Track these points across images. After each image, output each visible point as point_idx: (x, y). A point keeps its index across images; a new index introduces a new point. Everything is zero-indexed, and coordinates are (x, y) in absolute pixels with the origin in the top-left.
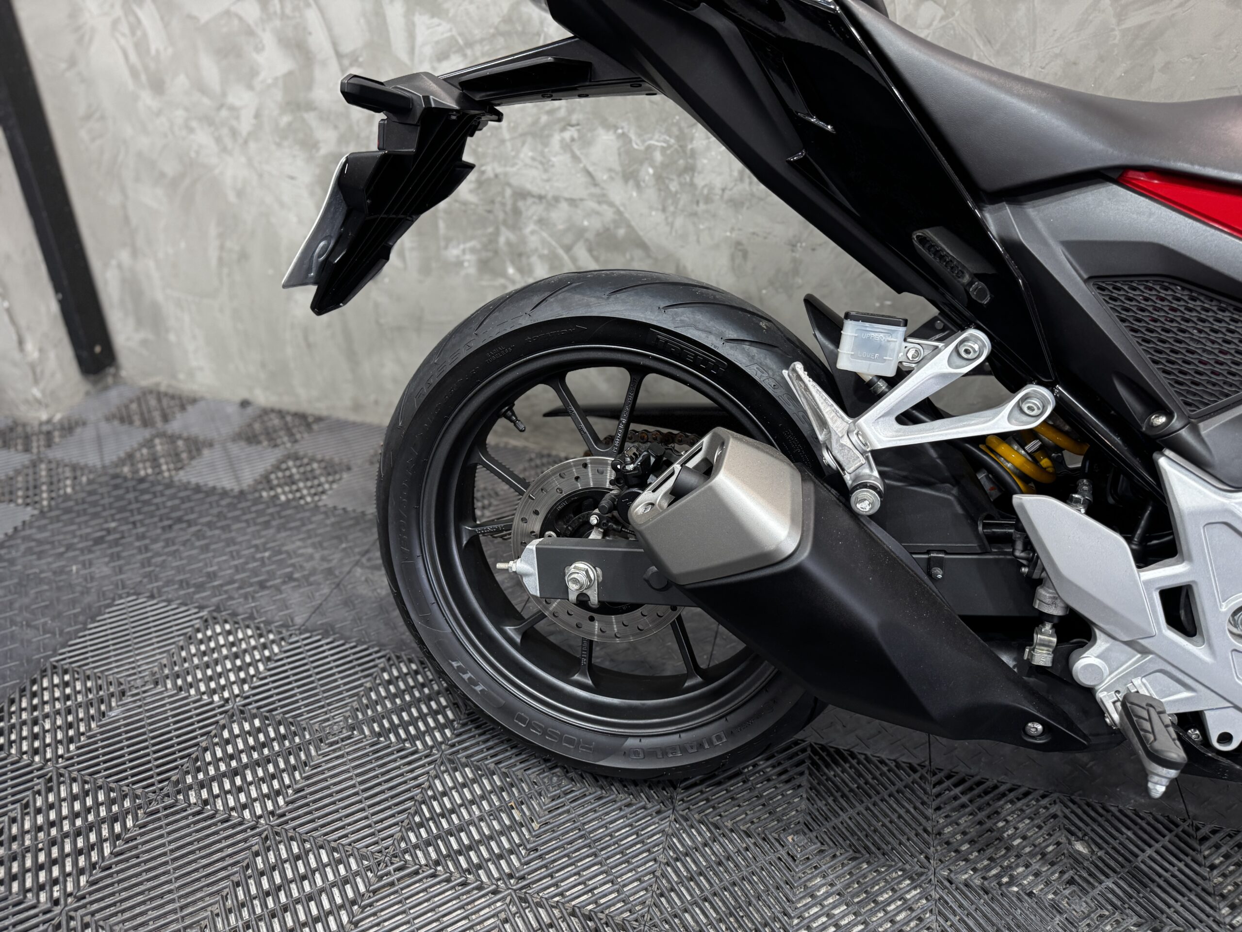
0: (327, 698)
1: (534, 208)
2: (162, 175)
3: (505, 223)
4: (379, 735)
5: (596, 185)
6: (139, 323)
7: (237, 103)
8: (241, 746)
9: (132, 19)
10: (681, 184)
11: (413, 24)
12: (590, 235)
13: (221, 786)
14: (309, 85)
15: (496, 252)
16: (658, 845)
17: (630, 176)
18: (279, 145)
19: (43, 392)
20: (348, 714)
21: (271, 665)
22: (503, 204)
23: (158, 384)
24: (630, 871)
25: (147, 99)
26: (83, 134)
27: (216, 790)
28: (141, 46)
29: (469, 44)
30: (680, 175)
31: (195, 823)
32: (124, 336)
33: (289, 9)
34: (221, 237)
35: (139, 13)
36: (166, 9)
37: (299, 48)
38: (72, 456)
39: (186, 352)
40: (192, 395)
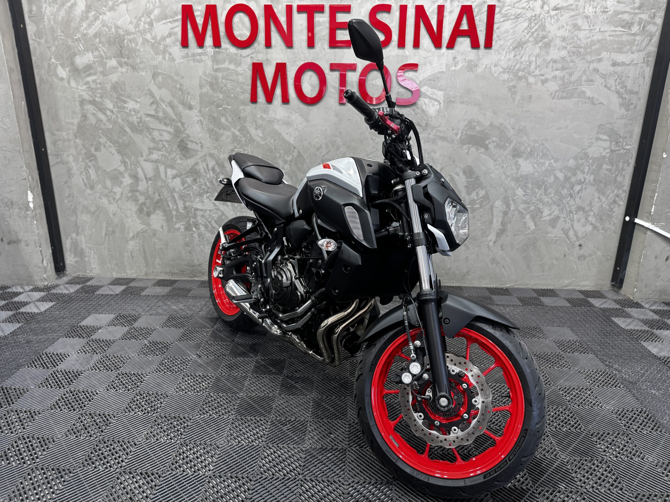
1: (200, 213)
2: (90, 211)
3: (192, 217)
5: (216, 206)
6: (75, 256)
7: (116, 191)
9: (87, 171)
11: (167, 171)
12: (215, 218)
14: (137, 186)
15: (190, 225)
18: (127, 201)
19: (47, 276)
22: (191, 212)
23: (79, 275)
25: (88, 191)
26: (66, 201)
28: (88, 178)
29: (181, 175)
32: (69, 260)
33: (133, 168)
34: (107, 227)
35: (89, 170)
36: (97, 168)
37: (135, 177)
38: (60, 291)
39: (91, 263)
40: (91, 277)
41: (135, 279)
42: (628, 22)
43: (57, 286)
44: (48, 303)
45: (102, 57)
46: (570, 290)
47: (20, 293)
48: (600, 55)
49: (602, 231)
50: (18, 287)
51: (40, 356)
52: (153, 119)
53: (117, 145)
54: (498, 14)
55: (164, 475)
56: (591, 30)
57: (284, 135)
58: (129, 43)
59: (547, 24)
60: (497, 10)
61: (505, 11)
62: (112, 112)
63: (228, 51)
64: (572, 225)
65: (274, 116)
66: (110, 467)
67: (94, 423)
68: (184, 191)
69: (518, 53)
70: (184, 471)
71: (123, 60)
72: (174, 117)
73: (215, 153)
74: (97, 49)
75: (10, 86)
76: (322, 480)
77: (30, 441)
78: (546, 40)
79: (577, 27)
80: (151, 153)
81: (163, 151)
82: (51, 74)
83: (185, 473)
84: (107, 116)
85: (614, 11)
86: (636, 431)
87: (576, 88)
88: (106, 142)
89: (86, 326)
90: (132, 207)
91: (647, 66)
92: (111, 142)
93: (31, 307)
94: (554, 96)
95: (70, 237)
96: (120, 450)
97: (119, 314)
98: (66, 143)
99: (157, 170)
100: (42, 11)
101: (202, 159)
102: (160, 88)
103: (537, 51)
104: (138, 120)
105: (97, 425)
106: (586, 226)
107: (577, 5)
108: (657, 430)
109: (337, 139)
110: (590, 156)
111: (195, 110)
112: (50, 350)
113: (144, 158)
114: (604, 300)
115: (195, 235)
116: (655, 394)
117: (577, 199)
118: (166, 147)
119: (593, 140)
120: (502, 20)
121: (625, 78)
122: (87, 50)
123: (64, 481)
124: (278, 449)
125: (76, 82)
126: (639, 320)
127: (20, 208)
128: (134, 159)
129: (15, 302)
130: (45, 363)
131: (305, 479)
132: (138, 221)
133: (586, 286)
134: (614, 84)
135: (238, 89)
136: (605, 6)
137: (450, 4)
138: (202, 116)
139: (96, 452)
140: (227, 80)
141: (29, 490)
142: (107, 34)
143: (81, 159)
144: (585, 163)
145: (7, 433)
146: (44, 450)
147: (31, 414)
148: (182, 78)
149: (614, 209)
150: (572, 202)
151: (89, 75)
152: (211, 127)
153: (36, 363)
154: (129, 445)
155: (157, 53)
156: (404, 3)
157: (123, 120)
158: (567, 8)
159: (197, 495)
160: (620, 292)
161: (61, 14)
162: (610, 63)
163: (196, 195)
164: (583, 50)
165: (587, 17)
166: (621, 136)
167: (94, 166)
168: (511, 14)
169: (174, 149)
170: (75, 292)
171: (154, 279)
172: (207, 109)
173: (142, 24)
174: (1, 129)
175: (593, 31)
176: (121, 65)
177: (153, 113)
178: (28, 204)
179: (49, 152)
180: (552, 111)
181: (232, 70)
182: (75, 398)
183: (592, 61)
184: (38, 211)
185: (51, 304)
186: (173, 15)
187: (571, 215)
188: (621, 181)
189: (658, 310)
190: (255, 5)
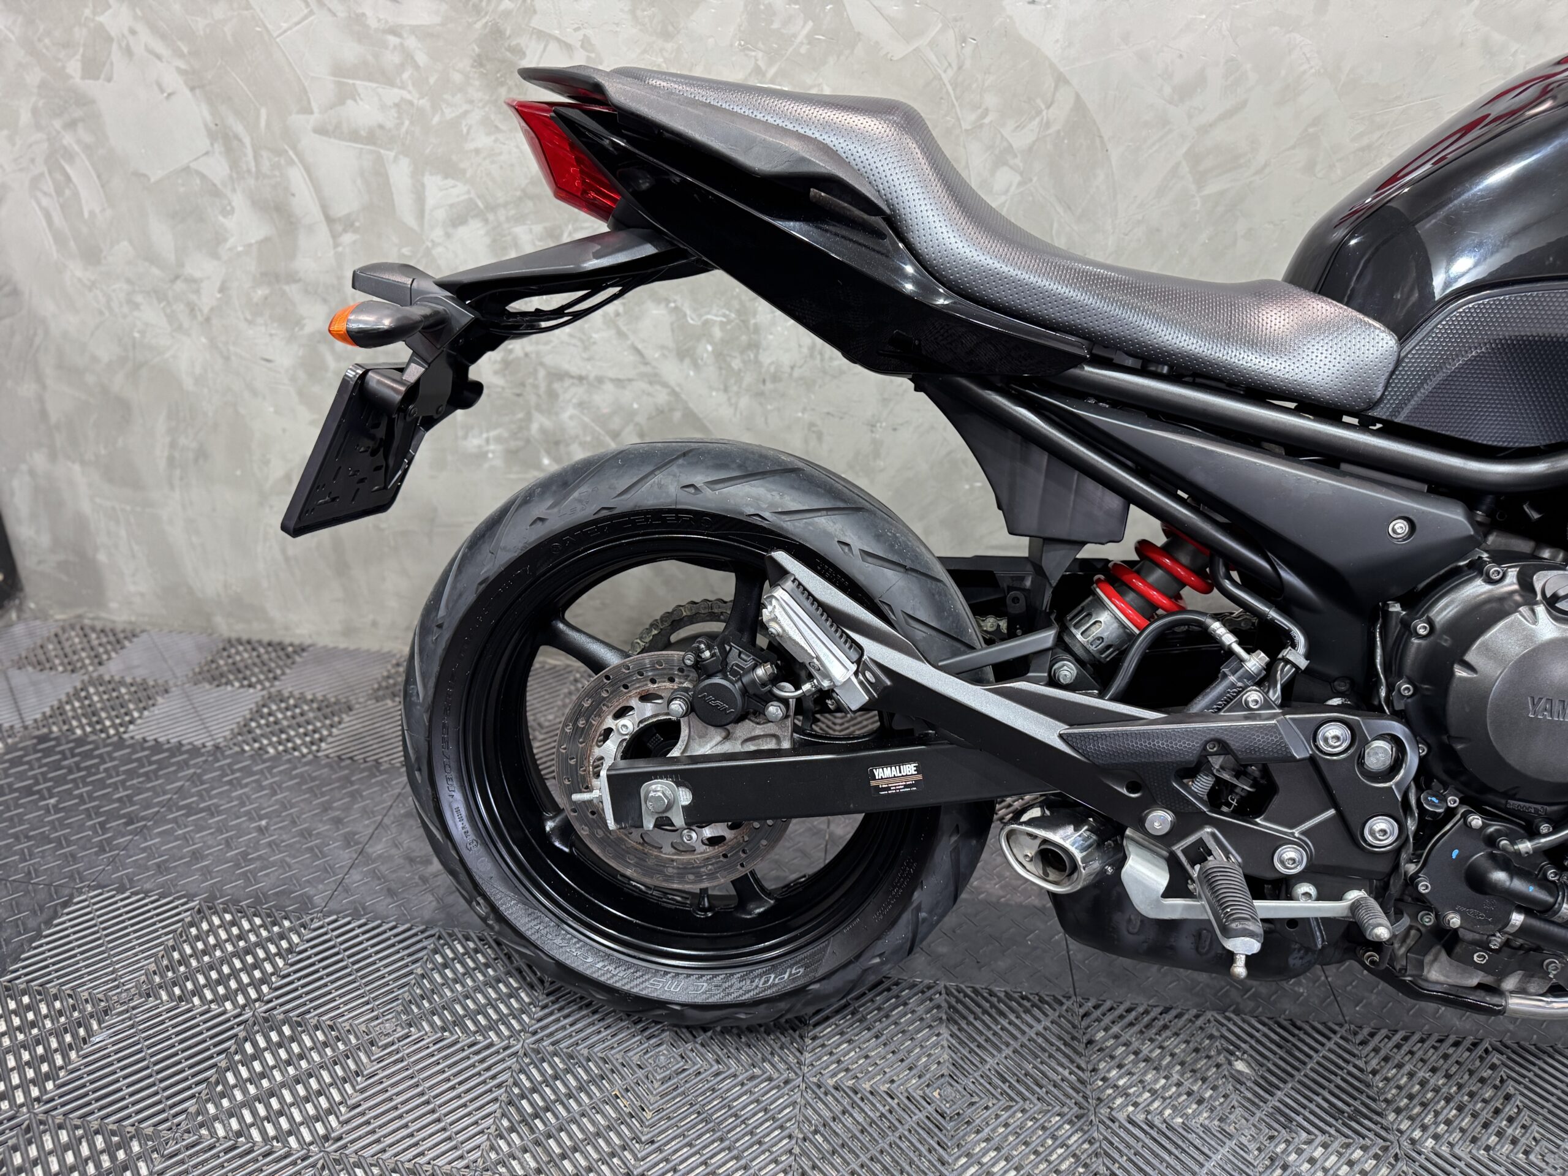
0: (371, 991)
1: (573, 390)
3: (538, 408)
4: (444, 1029)
5: (646, 364)
7: (198, 274)
8: (271, 1061)
9: (59, 176)
10: (744, 362)
11: (423, 185)
12: (641, 419)
13: (254, 1113)
14: (291, 253)
15: (528, 441)
16: (790, 1120)
17: (685, 353)
18: (250, 323)
20: (400, 1008)
21: (292, 959)
22: (535, 387)
23: (80, 617)
24: (763, 1152)
25: (76, 270)
27: (249, 1119)
28: (71, 208)
29: (492, 208)
30: (742, 352)
31: (229, 1161)
32: (36, 559)
33: (266, 166)
34: (174, 432)
35: (69, 169)
36: (105, 166)
37: (279, 211)
39: (121, 574)
40: (129, 628)
41: (302, 649)
57: (1016, 7)
80: (344, 95)
81: (403, 87)
88: (133, 32)
90: (273, 350)
92: (154, 29)
99: (378, 182)
109: (1297, 38)
113: (317, 116)
118: (417, 67)
128: (268, 125)
132: (305, 413)
143: (25, 116)
167: (88, 148)
169: (457, 78)
170: (44, 722)
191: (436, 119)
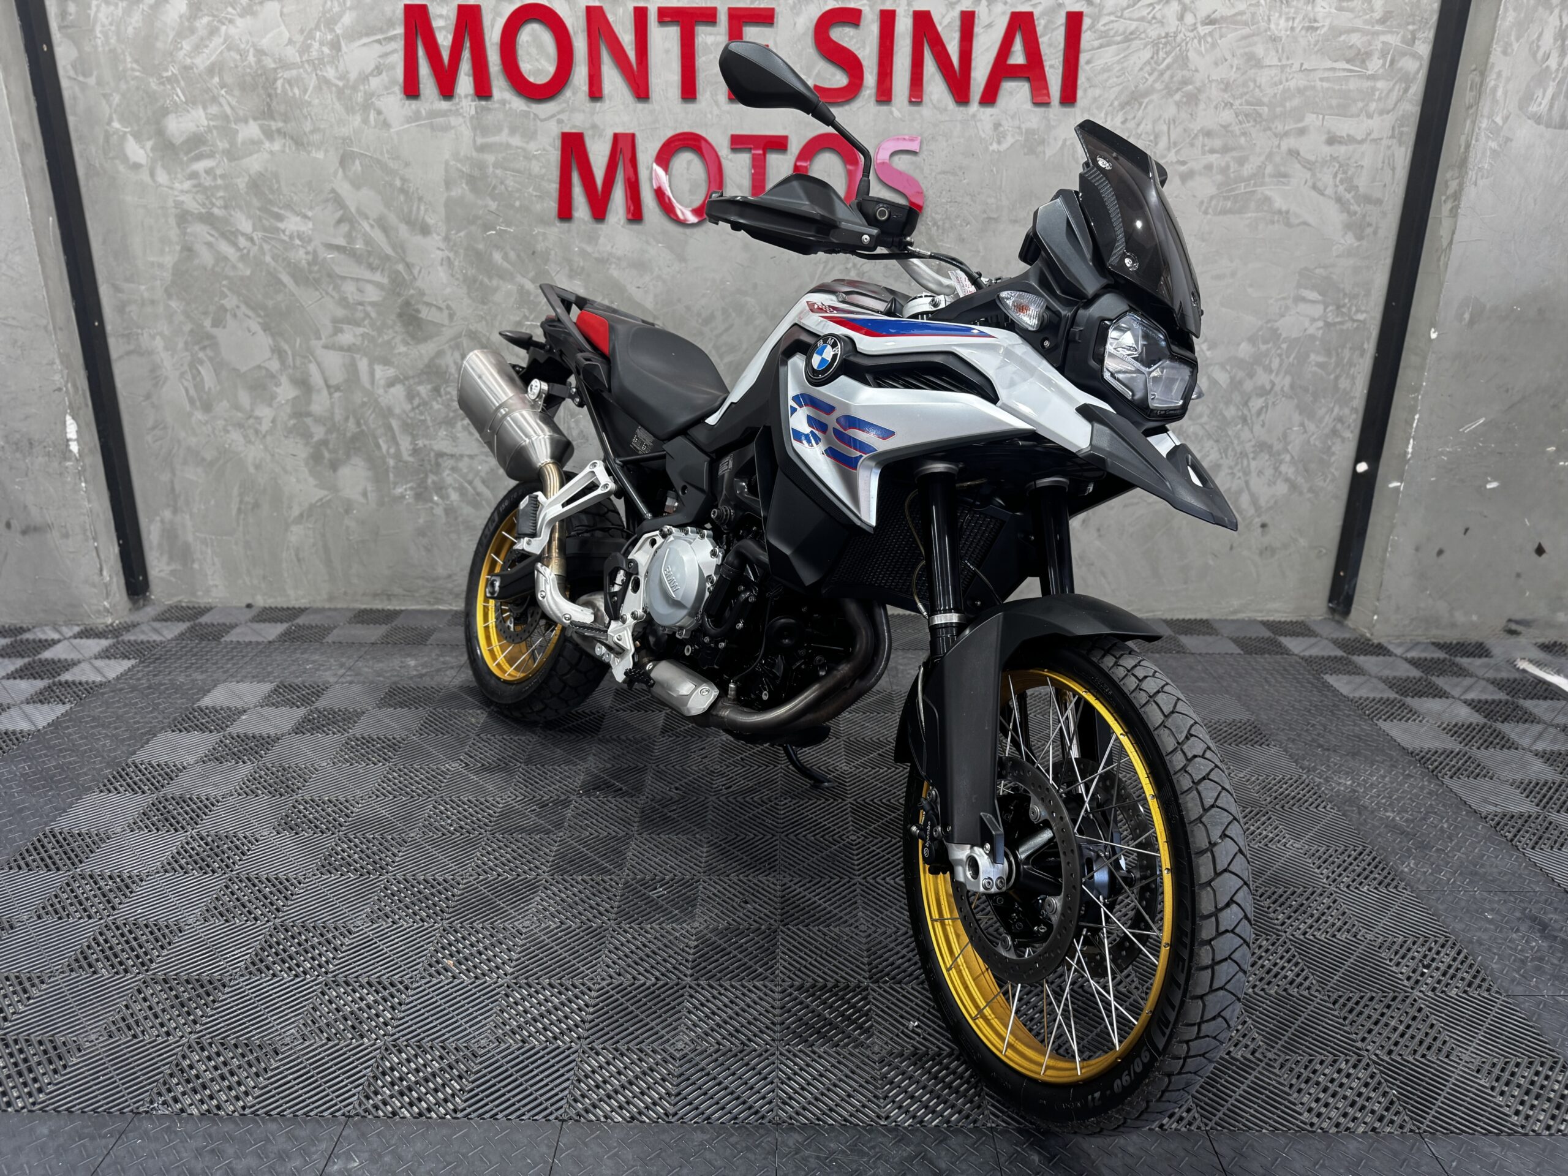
2: (203, 459)
3: (431, 471)
6: (171, 558)
7: (261, 415)
9: (194, 371)
11: (374, 370)
12: (483, 474)
14: (309, 402)
15: (426, 488)
18: (286, 437)
19: (110, 603)
22: (430, 461)
23: (180, 601)
25: (199, 415)
26: (149, 438)
28: (199, 386)
29: (407, 378)
32: (157, 570)
33: (298, 363)
34: (241, 495)
35: (200, 368)
36: (219, 366)
37: (303, 384)
38: (142, 637)
39: (206, 575)
40: (209, 606)
41: (306, 609)
42: (1359, 50)
43: (135, 625)
44: (120, 660)
45: (226, 117)
46: (1243, 621)
47: (54, 642)
48: (1301, 120)
49: (1309, 495)
50: (46, 629)
51: (123, 770)
52: (342, 256)
53: (262, 313)
54: (1089, 32)
55: (414, 986)
56: (1283, 67)
57: (632, 289)
58: (287, 86)
59: (1191, 54)
60: (1086, 22)
61: (1104, 25)
62: (251, 240)
63: (508, 106)
64: (1247, 483)
65: (609, 248)
66: (305, 973)
67: (258, 895)
68: (412, 415)
69: (1130, 117)
70: (454, 977)
71: (274, 125)
72: (389, 251)
73: (480, 329)
74: (214, 99)
75: (23, 184)
76: (732, 986)
77: (130, 932)
78: (1190, 87)
79: (1253, 61)
80: (337, 331)
81: (365, 327)
82: (111, 155)
83: (457, 982)
84: (239, 249)
85: (1332, 28)
86: (1348, 887)
87: (1254, 192)
88: (238, 307)
89: (213, 707)
90: (296, 451)
91: (1400, 145)
92: (248, 306)
93: (83, 670)
94: (1207, 208)
95: (158, 518)
96: (320, 943)
97: (281, 682)
98: (149, 309)
99: (352, 369)
100: (89, 16)
101: (452, 343)
102: (357, 185)
103: (1171, 111)
104: (310, 257)
105: (266, 899)
106: (1275, 483)
107: (1253, 14)
108: (1389, 884)
109: (748, 299)
110: (1284, 335)
111: (435, 235)
112: (141, 756)
113: (324, 341)
114: (1313, 640)
115: (439, 511)
116: (1393, 819)
117: (1257, 428)
118: (371, 318)
119: (1289, 302)
120: (1096, 43)
121: (1353, 170)
122: (192, 101)
123: (214, 1001)
124: (642, 932)
125: (169, 173)
126: (1380, 678)
127: (48, 454)
128: (300, 345)
129: (46, 660)
130: (135, 784)
131: (698, 985)
132: (312, 481)
133: (1277, 611)
134: (1331, 183)
135: (530, 190)
136: (1311, 15)
137: (986, 10)
138: (451, 250)
139: (271, 947)
140: (506, 169)
141: (146, 1018)
142: (236, 67)
143: (181, 345)
144: (1273, 351)
145: (80, 918)
146: (162, 947)
147: (122, 881)
148: (407, 164)
149: (1333, 449)
150: (1246, 434)
151: (199, 158)
152: (471, 272)
153: (117, 785)
154: (337, 933)
155: (350, 110)
156: (888, 6)
157: (275, 258)
158: (1233, 20)
159: (485, 1019)
160: (1346, 622)
161: (133, 21)
162: (1324, 137)
163: (440, 424)
164: (1266, 109)
165: (1275, 40)
166: (1347, 291)
167: (211, 359)
168: (1116, 32)
169: (390, 322)
170: (176, 638)
171: (348, 609)
172: (462, 234)
173: (316, 45)
174: (4, 278)
175: (1288, 70)
176: (269, 134)
177: (341, 241)
178: (68, 446)
179: (109, 328)
180: (1203, 240)
181: (517, 147)
182: (211, 849)
183: (1286, 134)
184: (88, 460)
185: (126, 664)
186: (385, 27)
187: (1245, 462)
188: (1348, 389)
189: (1420, 659)
190: (566, 6)
191: (380, 340)
